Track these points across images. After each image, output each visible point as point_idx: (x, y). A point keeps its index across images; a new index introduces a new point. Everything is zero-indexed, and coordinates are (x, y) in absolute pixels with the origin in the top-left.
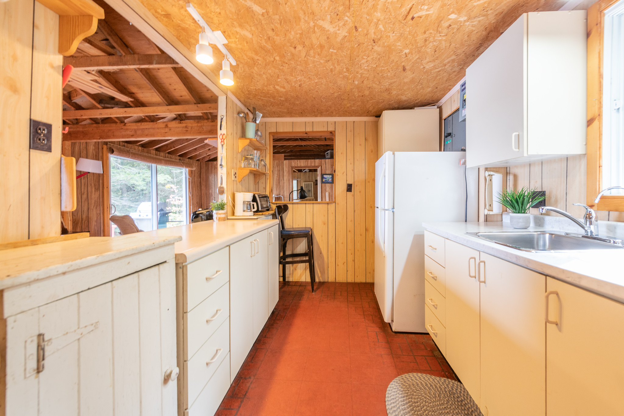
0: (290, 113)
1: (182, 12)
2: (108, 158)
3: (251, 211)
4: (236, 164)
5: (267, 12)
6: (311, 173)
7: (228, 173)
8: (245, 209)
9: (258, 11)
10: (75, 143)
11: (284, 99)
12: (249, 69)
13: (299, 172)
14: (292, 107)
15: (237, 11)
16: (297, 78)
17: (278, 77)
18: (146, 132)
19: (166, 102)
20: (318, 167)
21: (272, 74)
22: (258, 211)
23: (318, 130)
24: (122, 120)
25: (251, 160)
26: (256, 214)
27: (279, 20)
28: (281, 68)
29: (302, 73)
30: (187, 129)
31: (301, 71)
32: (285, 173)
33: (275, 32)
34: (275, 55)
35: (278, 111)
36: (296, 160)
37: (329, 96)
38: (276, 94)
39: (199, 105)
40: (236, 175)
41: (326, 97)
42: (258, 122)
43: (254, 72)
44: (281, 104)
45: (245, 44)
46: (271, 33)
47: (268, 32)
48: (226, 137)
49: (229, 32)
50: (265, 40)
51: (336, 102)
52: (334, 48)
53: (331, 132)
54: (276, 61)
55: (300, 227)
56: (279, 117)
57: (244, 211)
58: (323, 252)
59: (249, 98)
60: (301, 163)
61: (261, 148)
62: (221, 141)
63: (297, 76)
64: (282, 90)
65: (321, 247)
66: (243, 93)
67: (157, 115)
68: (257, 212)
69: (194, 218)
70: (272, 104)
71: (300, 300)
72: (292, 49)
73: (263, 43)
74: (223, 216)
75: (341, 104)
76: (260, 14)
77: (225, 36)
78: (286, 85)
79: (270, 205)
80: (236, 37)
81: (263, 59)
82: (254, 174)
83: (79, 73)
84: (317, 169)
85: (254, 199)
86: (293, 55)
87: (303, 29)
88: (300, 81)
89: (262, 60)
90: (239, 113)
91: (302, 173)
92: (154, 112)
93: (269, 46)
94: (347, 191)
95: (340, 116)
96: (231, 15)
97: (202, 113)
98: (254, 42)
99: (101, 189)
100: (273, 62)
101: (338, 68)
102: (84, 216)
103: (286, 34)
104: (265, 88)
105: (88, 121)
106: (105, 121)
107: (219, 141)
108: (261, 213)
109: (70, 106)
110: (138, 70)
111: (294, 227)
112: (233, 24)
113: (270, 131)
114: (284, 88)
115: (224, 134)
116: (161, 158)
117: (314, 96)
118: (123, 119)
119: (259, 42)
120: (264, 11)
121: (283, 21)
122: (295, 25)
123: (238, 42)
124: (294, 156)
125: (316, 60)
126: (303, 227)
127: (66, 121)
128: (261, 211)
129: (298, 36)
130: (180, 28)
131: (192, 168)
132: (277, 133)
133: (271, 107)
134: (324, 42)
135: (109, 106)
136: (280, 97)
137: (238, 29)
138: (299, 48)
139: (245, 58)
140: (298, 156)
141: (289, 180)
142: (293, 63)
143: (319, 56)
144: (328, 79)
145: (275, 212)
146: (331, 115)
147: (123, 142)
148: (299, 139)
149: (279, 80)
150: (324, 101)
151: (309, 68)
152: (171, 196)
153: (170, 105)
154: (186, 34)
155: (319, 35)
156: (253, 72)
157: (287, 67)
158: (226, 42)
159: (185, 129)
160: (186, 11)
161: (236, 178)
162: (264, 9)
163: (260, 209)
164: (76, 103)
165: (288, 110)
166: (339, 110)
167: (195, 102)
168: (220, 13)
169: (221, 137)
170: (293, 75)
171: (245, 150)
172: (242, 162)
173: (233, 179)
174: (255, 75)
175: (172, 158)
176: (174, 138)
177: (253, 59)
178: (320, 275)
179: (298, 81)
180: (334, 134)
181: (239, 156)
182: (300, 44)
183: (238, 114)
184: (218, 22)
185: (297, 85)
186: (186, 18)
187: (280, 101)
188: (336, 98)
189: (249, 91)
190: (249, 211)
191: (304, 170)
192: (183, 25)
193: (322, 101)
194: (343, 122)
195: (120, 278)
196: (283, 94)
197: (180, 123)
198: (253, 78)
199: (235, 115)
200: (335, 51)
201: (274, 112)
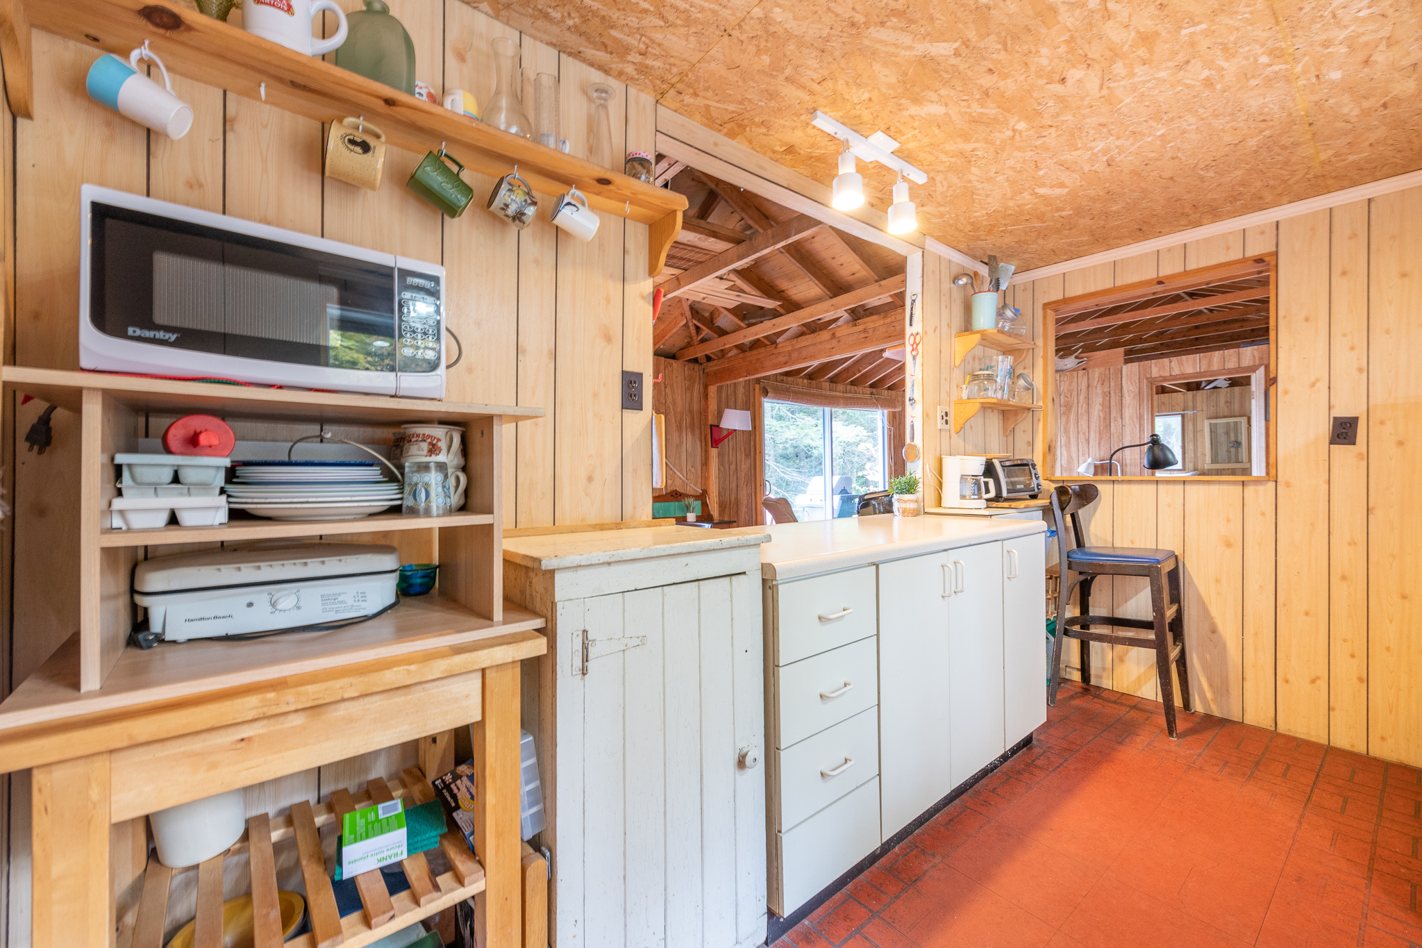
0: (1101, 240)
1: (809, 132)
2: (761, 405)
3: (980, 498)
4: (949, 394)
5: (964, 43)
6: (1237, 389)
7: (927, 415)
8: (968, 493)
9: (944, 52)
10: (721, 387)
11: (1071, 212)
12: (958, 178)
13: (1188, 390)
14: (1102, 223)
15: (900, 78)
16: (1092, 149)
17: (1037, 167)
18: (804, 353)
19: (829, 293)
20: (1254, 369)
21: (1018, 166)
22: (998, 497)
23: (1203, 264)
24: (772, 340)
25: (987, 380)
26: (994, 506)
27: (999, 43)
28: (1039, 142)
29: (1104, 130)
30: (866, 335)
31: (1101, 127)
32: (1128, 399)
33: (996, 74)
34: (1013, 120)
35: (1065, 246)
36: (1166, 360)
37: (1227, 155)
38: (1043, 208)
39: (883, 283)
40: (948, 418)
41: (1214, 164)
42: (1003, 287)
43: (974, 178)
44: (1068, 227)
45: (937, 132)
46: (987, 81)
47: (978, 82)
48: (922, 339)
49: (898, 124)
50: (978, 100)
51: (1264, 164)
52: (1197, 20)
53: (1259, 260)
54: (1020, 134)
55: (1137, 546)
56: (1072, 259)
57: (963, 497)
58: (1220, 627)
59: (978, 239)
60: (1188, 365)
61: (1019, 347)
62: (911, 348)
63: (1093, 144)
64: (1058, 191)
65: (1214, 611)
66: (961, 231)
67: (819, 319)
68: (997, 501)
69: (861, 508)
70: (1040, 233)
71: (1120, 743)
72: (1058, 88)
73: (976, 109)
74: (912, 506)
75: (1287, 163)
76: (949, 56)
77: (892, 135)
78: (1064, 177)
79: (1038, 485)
80: (912, 127)
81: (986, 142)
82: (1003, 411)
83: (712, 284)
84: (1249, 377)
85: (989, 470)
86: (1061, 99)
87: (1072, 28)
88: (1105, 151)
89: (984, 145)
90: (955, 279)
91: (1200, 392)
92: (812, 316)
93: (992, 110)
94: (1332, 442)
95: (1299, 198)
96: (891, 92)
97: (890, 296)
98: (954, 118)
99: (752, 455)
100: (1013, 138)
101: (1231, 67)
102: (733, 498)
103: (1026, 64)
104: (1011, 204)
105: (734, 352)
106: (756, 344)
107: (908, 348)
108: (1006, 504)
109: (712, 333)
110: (783, 251)
111: (1118, 544)
112: (900, 105)
113: (1046, 301)
114: (1062, 185)
115: (918, 334)
116: (838, 394)
117: (1167, 174)
118: (775, 338)
119: (966, 113)
120: (956, 45)
121: (1009, 39)
122: (1044, 31)
123: (919, 135)
124: (1168, 346)
125: (1140, 79)
126: (1148, 547)
127: (712, 356)
128: (1006, 500)
129: (1063, 49)
130: (813, 160)
131: (895, 408)
132: (1066, 301)
133: (1040, 241)
134: (1149, 22)
135: (754, 321)
136: (1058, 210)
137: (913, 110)
138: (1075, 74)
139: (945, 158)
140: (1182, 344)
141: (1141, 418)
142: (1069, 117)
143: (1147, 66)
144: (1201, 111)
145: (1051, 503)
146: (1258, 205)
147: (782, 374)
148: (1184, 295)
149: (1041, 173)
150: (1211, 174)
151: (1123, 109)
152: (868, 466)
153: (835, 295)
154: (824, 165)
155: (1127, 16)
156: (970, 181)
157: (1054, 135)
158: (895, 145)
159: (863, 335)
160: (814, 127)
161: (947, 423)
162: (956, 41)
163: (1005, 494)
164: (719, 328)
165: (1093, 235)
166: (1285, 181)
167: (877, 278)
168: (870, 99)
169: (912, 341)
170: (1080, 145)
171: (974, 358)
172: (964, 387)
173: (939, 428)
174: (977, 183)
175: (858, 391)
176: (859, 353)
177: (962, 154)
178: (1209, 695)
179: (1100, 155)
180: (1273, 263)
181: (957, 374)
182: (1074, 66)
183: (954, 283)
184: (870, 116)
185: (1100, 166)
186: (818, 138)
187: (1062, 219)
188: (1256, 152)
189: (972, 224)
190: (976, 497)
191: (1210, 382)
192: (818, 152)
193: (1202, 179)
194: (1315, 214)
195: (674, 584)
196: (1065, 200)
197: (856, 325)
198: (973, 193)
199: (947, 284)
200: (1204, 26)
201: (1053, 251)
